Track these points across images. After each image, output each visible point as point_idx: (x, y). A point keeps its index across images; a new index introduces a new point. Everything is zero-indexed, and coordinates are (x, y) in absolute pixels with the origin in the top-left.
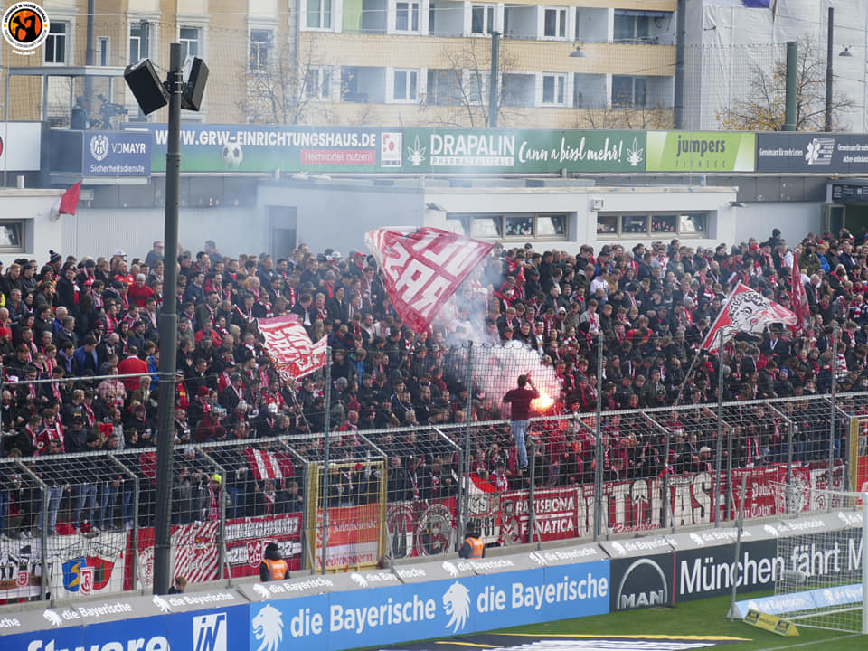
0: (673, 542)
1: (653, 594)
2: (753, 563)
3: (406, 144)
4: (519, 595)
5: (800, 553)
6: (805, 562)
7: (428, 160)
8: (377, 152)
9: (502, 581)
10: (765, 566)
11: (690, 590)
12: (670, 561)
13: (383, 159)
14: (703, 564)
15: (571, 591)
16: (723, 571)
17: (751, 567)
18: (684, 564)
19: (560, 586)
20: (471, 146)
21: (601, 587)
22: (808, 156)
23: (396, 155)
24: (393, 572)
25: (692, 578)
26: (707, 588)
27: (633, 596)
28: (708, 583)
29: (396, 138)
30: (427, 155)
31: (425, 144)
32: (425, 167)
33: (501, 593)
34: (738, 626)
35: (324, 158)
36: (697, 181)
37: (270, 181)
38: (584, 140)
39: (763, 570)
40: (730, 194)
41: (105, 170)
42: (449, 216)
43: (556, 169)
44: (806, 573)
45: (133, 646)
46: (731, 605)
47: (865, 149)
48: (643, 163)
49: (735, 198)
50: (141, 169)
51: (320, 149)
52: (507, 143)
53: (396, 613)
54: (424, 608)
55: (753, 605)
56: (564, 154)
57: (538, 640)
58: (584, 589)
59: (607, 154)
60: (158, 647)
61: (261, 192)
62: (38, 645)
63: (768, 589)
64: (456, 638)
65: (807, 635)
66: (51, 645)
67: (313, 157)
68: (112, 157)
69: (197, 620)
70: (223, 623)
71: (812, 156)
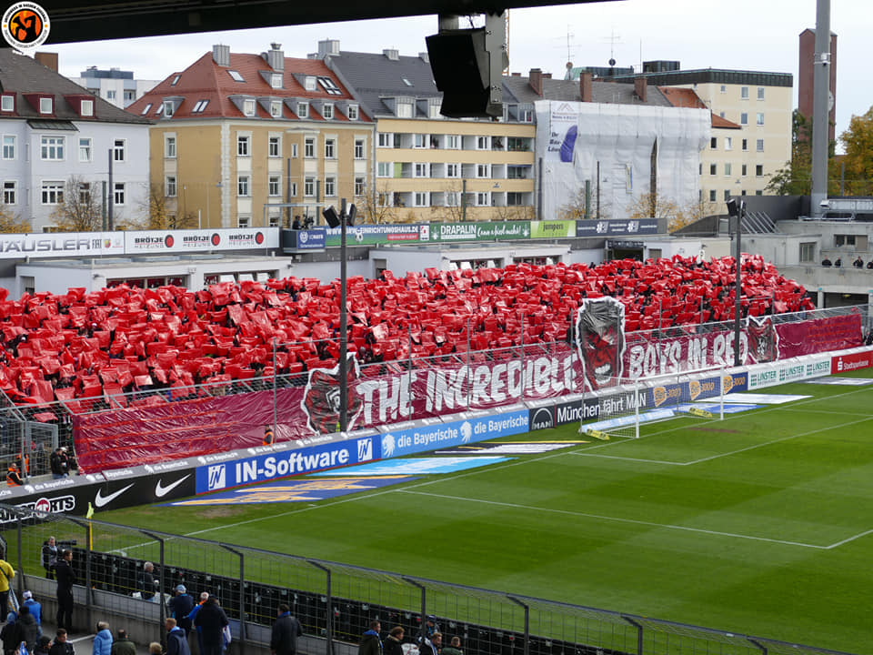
0: (555, 401)
1: (547, 422)
3: (431, 230)
4: (492, 426)
5: (606, 403)
6: (609, 407)
7: (440, 237)
8: (418, 234)
9: (485, 420)
10: (592, 409)
11: (562, 420)
12: (553, 409)
13: (421, 237)
14: (567, 409)
15: (512, 423)
16: (575, 412)
17: (587, 410)
18: (559, 410)
19: (508, 421)
20: (458, 230)
21: (525, 421)
22: (597, 229)
23: (427, 235)
24: (439, 418)
25: (563, 416)
26: (569, 419)
27: (538, 424)
28: (569, 417)
29: (426, 228)
30: (440, 235)
31: (439, 230)
32: (439, 240)
33: (484, 425)
34: (584, 436)
35: (396, 237)
36: (553, 242)
37: (374, 249)
38: (504, 227)
39: (591, 411)
40: (567, 248)
41: (306, 246)
42: (452, 262)
43: (494, 239)
44: (610, 411)
45: (334, 454)
46: (580, 426)
47: (621, 225)
48: (529, 235)
49: (569, 249)
50: (321, 245)
51: (395, 234)
52: (472, 228)
53: (441, 436)
54: (453, 433)
55: (589, 426)
56: (496, 232)
57: (501, 445)
58: (518, 422)
59: (514, 232)
60: (343, 454)
61: (371, 253)
62: (295, 455)
63: (594, 419)
64: (466, 445)
65: (613, 439)
66: (300, 455)
67: (392, 237)
68: (309, 241)
69: (359, 442)
70: (370, 443)
71: (599, 229)
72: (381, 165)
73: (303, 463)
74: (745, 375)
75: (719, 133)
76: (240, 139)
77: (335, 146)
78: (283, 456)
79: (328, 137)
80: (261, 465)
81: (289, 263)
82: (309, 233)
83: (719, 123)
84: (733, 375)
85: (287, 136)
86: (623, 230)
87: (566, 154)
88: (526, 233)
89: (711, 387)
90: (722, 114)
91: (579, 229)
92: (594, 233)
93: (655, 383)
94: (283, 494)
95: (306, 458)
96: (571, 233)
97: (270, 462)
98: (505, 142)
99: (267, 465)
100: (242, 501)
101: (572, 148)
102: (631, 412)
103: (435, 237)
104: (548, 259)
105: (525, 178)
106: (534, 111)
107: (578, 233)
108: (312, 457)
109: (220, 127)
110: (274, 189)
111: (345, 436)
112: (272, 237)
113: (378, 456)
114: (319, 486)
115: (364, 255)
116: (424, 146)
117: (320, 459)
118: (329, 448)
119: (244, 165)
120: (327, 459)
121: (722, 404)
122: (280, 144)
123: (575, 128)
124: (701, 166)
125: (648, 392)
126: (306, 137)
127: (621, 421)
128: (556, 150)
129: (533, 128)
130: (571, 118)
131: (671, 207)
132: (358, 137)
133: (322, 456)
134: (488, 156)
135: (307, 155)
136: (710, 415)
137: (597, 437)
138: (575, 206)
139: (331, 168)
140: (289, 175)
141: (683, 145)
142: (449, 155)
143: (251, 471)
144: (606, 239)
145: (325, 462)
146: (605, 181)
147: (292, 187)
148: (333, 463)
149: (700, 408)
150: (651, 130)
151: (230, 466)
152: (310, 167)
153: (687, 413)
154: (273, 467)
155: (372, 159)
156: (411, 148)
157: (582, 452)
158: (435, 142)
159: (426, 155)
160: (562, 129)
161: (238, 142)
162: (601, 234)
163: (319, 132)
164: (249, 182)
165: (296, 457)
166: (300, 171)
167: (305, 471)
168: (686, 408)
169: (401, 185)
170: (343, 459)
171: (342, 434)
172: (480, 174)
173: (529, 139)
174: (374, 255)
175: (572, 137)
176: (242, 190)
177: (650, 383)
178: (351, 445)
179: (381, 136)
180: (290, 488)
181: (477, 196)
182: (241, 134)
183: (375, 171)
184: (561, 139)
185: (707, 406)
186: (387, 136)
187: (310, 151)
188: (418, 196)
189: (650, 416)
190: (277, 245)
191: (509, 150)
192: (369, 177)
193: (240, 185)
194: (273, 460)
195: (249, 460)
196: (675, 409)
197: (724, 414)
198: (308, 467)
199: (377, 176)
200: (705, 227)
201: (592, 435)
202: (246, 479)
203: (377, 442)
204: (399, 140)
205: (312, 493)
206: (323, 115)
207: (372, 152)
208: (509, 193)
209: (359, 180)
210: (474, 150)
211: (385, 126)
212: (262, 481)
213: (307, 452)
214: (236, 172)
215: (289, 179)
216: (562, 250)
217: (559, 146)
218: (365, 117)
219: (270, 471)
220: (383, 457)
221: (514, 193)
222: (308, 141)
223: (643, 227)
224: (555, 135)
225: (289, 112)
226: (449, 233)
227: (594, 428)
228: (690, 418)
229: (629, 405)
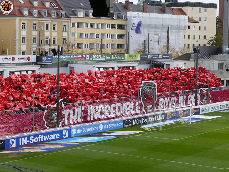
0: (132, 117)
1: (129, 125)
2: (144, 120)
3: (90, 57)
4: (110, 126)
5: (150, 118)
6: (151, 120)
7: (93, 59)
8: (85, 58)
9: (108, 124)
10: (145, 120)
11: (135, 124)
12: (132, 120)
13: (86, 59)
14: (136, 120)
15: (117, 125)
16: (139, 121)
17: (143, 120)
18: (134, 120)
19: (116, 124)
20: (99, 57)
21: (122, 124)
22: (148, 57)
23: (88, 58)
24: (92, 123)
25: (135, 122)
26: (137, 124)
27: (126, 125)
28: (137, 123)
29: (88, 56)
30: (93, 58)
31: (92, 57)
32: (92, 60)
33: (107, 125)
34: (142, 130)
35: (78, 59)
36: (132, 61)
37: (70, 63)
38: (115, 56)
39: (145, 121)
40: (137, 64)
41: (45, 62)
42: (97, 68)
43: (112, 60)
44: (151, 121)
45: (54, 135)
46: (141, 126)
47: (156, 56)
48: (124, 59)
49: (138, 64)
50: (51, 62)
51: (77, 58)
52: (104, 56)
53: (92, 129)
54: (96, 128)
55: (144, 126)
56: (113, 58)
57: (113, 132)
58: (119, 124)
59: (119, 58)
60: (58, 135)
61: (68, 64)
62: (40, 135)
63: (146, 124)
64: (101, 132)
65: (152, 131)
66: (42, 135)
67: (76, 59)
68: (47, 60)
69: (63, 131)
70: (67, 131)
71: (149, 57)
72: (73, 34)
73: (43, 139)
74: (199, 109)
75: (191, 24)
76: (23, 24)
77: (56, 26)
78: (36, 136)
79: (54, 23)
80: (28, 139)
81: (39, 68)
82: (47, 57)
83: (191, 20)
84: (194, 109)
85: (39, 23)
86: (157, 57)
87: (137, 31)
88: (123, 58)
89: (187, 113)
90: (192, 17)
91: (141, 57)
92: (147, 58)
93: (167, 111)
94: (36, 149)
95: (44, 137)
96: (139, 58)
97: (32, 138)
98: (116, 26)
99: (31, 139)
100: (21, 152)
101: (139, 29)
102: (159, 121)
103: (91, 59)
104: (131, 67)
105: (123, 39)
106: (126, 15)
107: (141, 58)
108: (46, 136)
109: (15, 19)
110: (34, 41)
111: (58, 129)
112: (33, 58)
113: (70, 136)
114: (49, 146)
115: (66, 65)
116: (88, 27)
117: (49, 137)
118: (53, 133)
119: (24, 33)
120: (52, 137)
121: (191, 119)
122: (37, 25)
123: (141, 22)
124: (184, 35)
125: (165, 114)
126: (46, 23)
127: (155, 125)
128: (134, 29)
129: (126, 21)
130: (139, 18)
131: (174, 50)
132: (64, 24)
133: (50, 136)
134: (110, 31)
135: (46, 30)
136: (186, 123)
137: (147, 130)
138: (140, 49)
139: (55, 34)
140: (40, 37)
141: (178, 28)
142: (96, 30)
143: (25, 141)
144: (151, 61)
145: (51, 138)
146: (151, 40)
147: (41, 41)
148: (54, 138)
149: (183, 120)
150: (167, 23)
151: (17, 139)
152: (47, 34)
153: (178, 122)
154: (33, 140)
155: (69, 31)
156: (83, 28)
157: (141, 135)
158: (92, 26)
159: (89, 30)
160: (136, 22)
161: (22, 25)
162: (149, 59)
163: (50, 22)
164: (26, 39)
165: (41, 136)
166: (44, 35)
167: (44, 141)
168: (178, 120)
169: (79, 41)
170: (58, 137)
171: (57, 128)
172: (107, 37)
173: (124, 25)
174: (69, 65)
175: (139, 24)
176: (23, 42)
177: (165, 111)
178: (60, 132)
179: (73, 23)
180: (38, 147)
181: (106, 45)
182: (23, 22)
183: (70, 36)
184: (136, 25)
185: (185, 119)
186: (75, 23)
187: (47, 28)
188: (85, 45)
189: (166, 123)
190: (35, 61)
191: (117, 29)
192: (68, 38)
193: (22, 40)
194: (33, 137)
195: (24, 137)
196: (174, 120)
197: (191, 122)
198: (45, 140)
199: (71, 37)
200: (185, 57)
201: (145, 129)
202: (23, 144)
203: (70, 131)
204: (79, 25)
205: (46, 149)
206: (52, 15)
207: (69, 29)
208: (117, 44)
209: (65, 39)
210: (105, 29)
211: (74, 20)
212: (29, 145)
213: (45, 134)
214: (21, 35)
215: (40, 38)
216: (135, 64)
217: (135, 28)
218: (67, 17)
219: (32, 141)
220: (72, 137)
221: (119, 44)
222: (46, 25)
223: (164, 57)
224: (134, 24)
225: (40, 14)
226: (96, 58)
227: (146, 127)
228: (179, 123)
229: (158, 119)
